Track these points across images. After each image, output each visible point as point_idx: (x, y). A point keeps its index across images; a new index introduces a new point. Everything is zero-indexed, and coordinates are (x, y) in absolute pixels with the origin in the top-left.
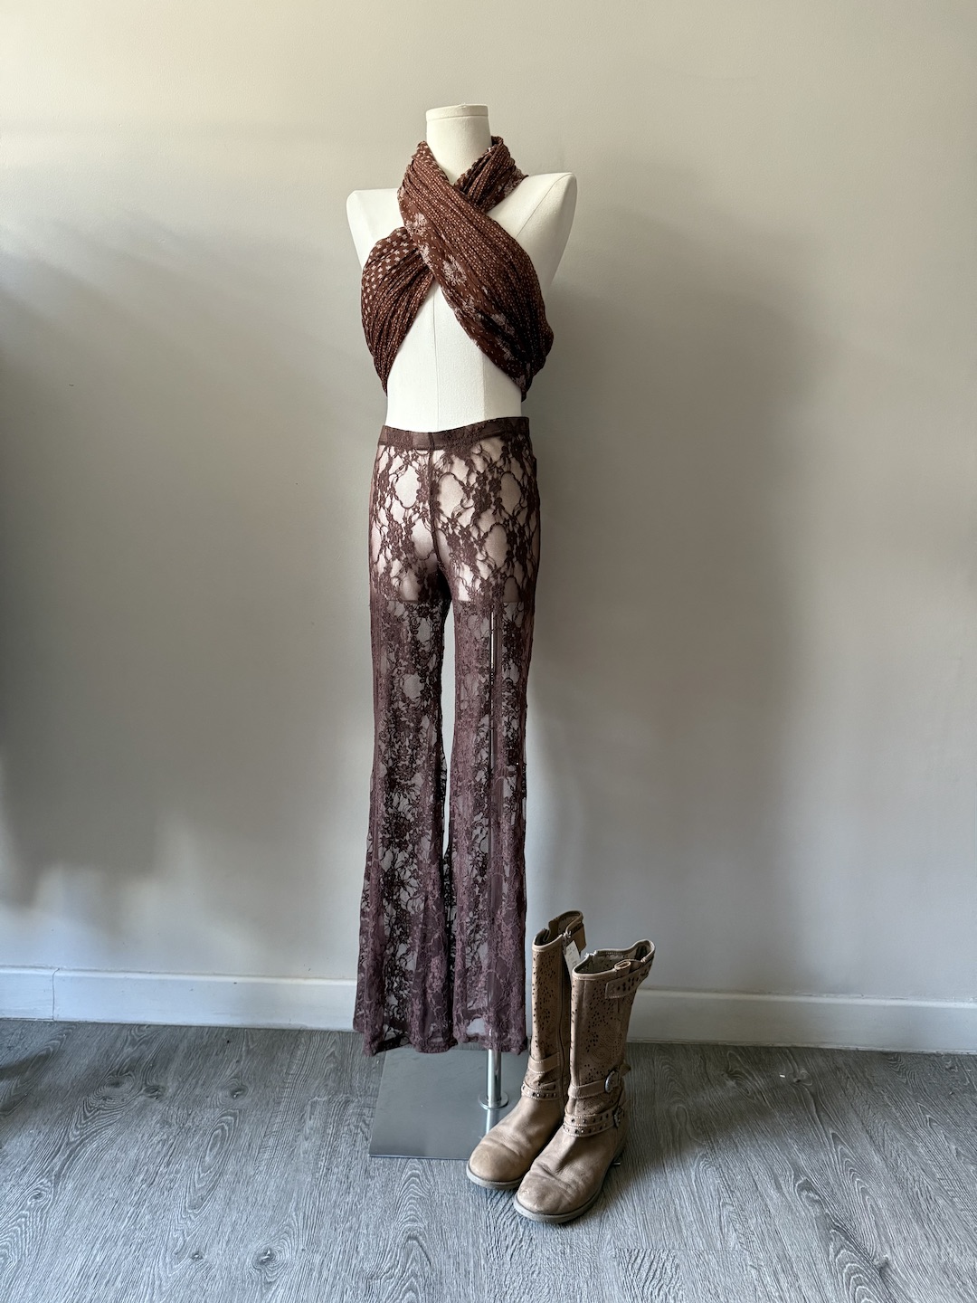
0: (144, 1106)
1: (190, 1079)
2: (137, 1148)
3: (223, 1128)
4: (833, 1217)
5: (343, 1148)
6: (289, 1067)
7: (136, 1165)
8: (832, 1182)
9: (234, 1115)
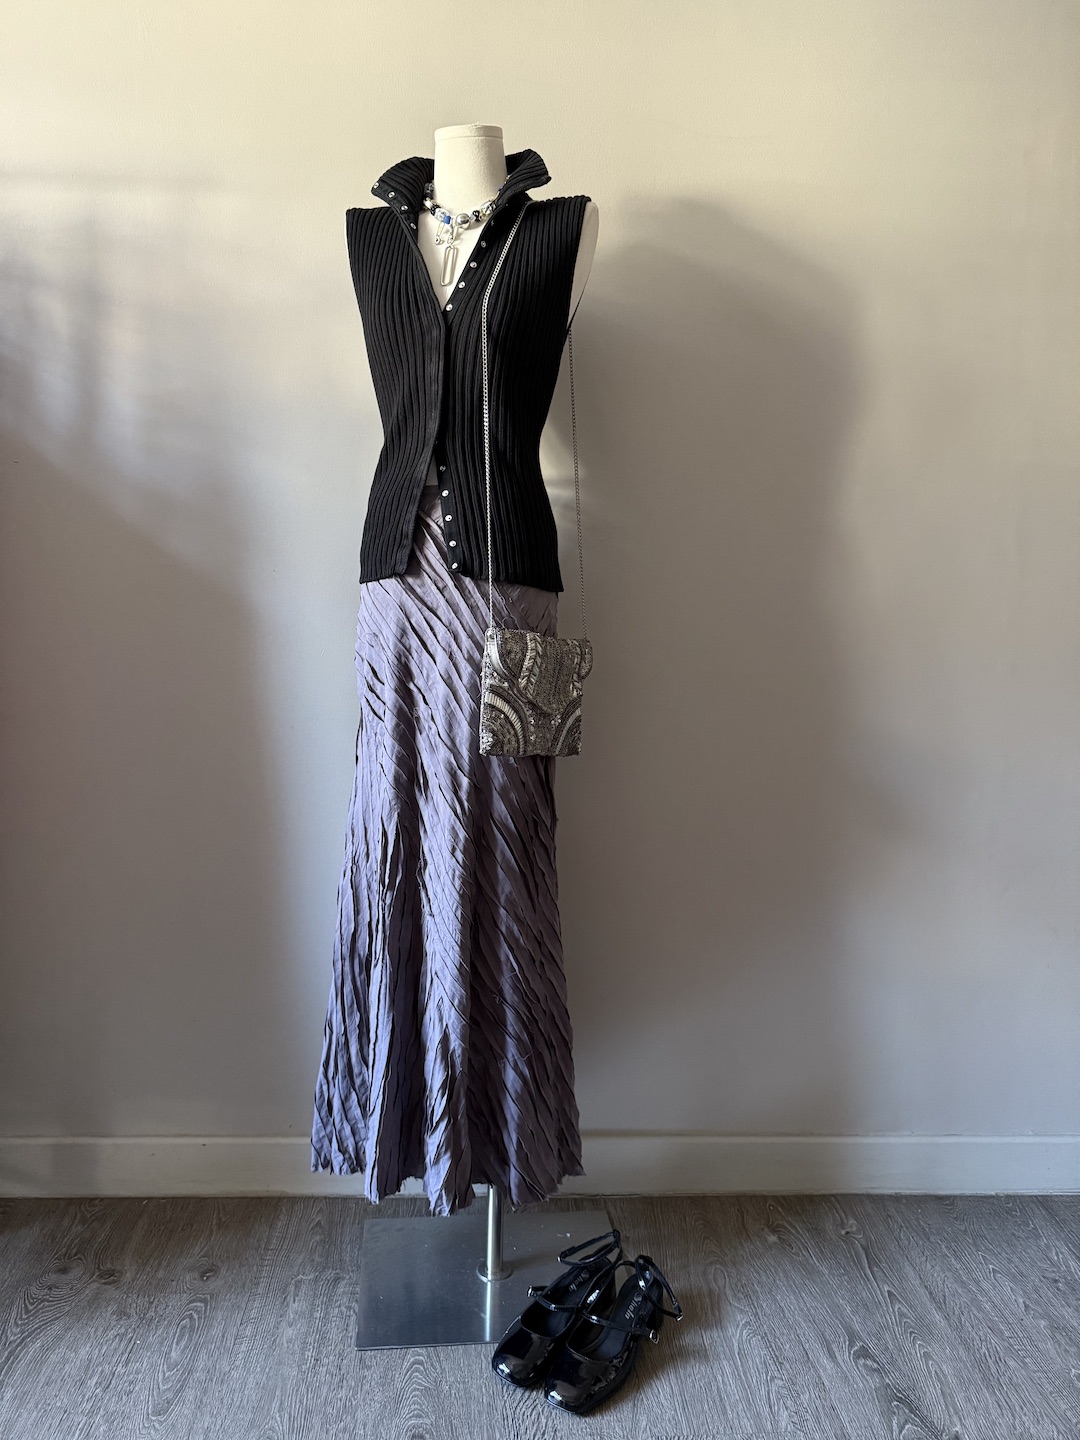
0: (96, 1297)
1: (151, 1261)
2: (89, 1345)
3: (191, 1316)
4: (895, 1388)
5: (334, 1334)
6: (268, 1242)
7: (88, 1367)
8: (891, 1347)
9: (205, 1301)
